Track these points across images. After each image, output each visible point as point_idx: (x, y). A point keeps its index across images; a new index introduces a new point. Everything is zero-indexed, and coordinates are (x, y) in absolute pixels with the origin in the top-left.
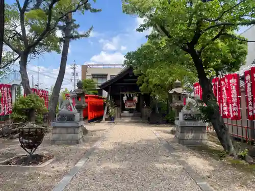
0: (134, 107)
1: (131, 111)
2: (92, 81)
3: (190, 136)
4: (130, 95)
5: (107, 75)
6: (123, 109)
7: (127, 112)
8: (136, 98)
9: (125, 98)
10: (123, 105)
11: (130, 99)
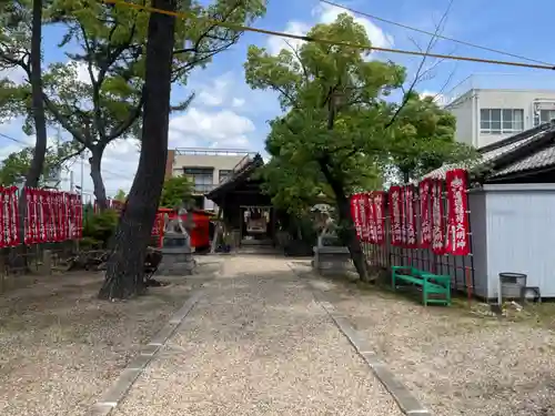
0: (262, 230)
1: (257, 236)
2: (185, 180)
3: (329, 265)
4: (256, 210)
5: (212, 169)
6: (245, 233)
7: (250, 238)
8: (266, 214)
9: (247, 213)
10: (245, 226)
11: (256, 216)
